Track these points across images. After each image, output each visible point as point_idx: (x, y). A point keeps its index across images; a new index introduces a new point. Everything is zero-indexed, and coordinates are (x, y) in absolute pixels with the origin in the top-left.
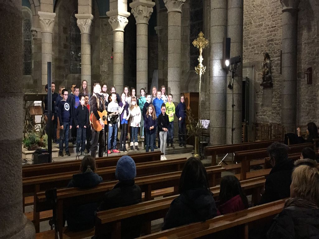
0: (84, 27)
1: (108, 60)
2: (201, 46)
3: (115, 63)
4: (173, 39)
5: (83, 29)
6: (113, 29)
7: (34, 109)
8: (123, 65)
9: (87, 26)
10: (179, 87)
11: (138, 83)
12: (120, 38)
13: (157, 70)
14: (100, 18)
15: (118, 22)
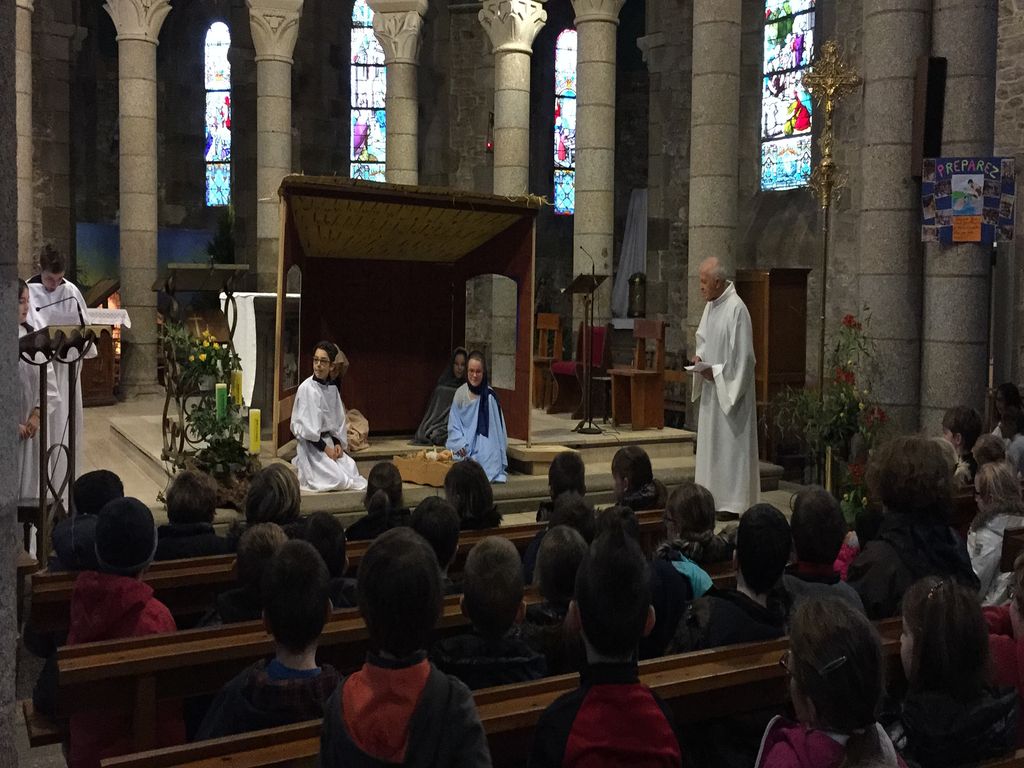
0: (396, 40)
1: (476, 154)
2: (832, 91)
3: (501, 164)
4: (712, 73)
5: (393, 46)
6: (494, 43)
7: (199, 321)
8: (527, 171)
9: (406, 35)
10: (729, 249)
11: (579, 234)
12: (518, 75)
13: (645, 190)
14: (451, 11)
15: (513, 18)
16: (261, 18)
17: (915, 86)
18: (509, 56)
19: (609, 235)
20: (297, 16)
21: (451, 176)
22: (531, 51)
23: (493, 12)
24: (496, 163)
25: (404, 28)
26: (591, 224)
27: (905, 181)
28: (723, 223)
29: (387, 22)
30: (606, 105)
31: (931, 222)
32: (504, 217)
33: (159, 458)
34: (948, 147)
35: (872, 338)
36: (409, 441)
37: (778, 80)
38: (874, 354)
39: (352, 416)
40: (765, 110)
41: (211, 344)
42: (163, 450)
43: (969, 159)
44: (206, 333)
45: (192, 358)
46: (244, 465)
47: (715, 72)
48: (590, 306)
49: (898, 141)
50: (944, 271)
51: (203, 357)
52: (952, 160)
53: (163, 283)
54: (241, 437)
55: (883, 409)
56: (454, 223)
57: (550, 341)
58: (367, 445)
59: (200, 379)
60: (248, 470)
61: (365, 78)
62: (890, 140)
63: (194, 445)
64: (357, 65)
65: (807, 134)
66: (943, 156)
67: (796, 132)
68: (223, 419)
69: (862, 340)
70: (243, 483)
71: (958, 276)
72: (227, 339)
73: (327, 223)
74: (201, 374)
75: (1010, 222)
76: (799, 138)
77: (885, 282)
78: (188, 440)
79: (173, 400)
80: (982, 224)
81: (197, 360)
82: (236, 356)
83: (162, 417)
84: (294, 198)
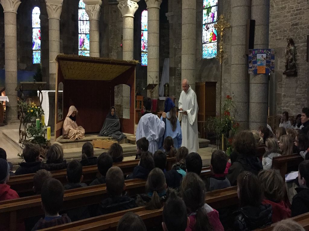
1: (117, 47)
2: (223, 29)
3: (125, 51)
4: (187, 24)
5: (91, 14)
6: (123, 15)
7: (30, 100)
8: (133, 53)
9: (95, 11)
10: (193, 76)
11: (149, 72)
12: (130, 24)
13: (168, 59)
14: (110, 4)
15: (128, 7)
16: (50, 6)
17: (246, 28)
18: (127, 18)
19: (158, 72)
20: (61, 5)
21: (110, 54)
22: (134, 17)
23: (122, 5)
24: (123, 51)
25: (95, 9)
26: (152, 68)
27: (243, 56)
28: (191, 68)
29: (89, 8)
30: (156, 33)
31: (251, 68)
32: (126, 67)
33: (18, 143)
34: (256, 46)
35: (235, 102)
36: (97, 135)
37: (207, 26)
38: (235, 106)
39: (80, 128)
40: (203, 35)
41: (35, 107)
42: (19, 140)
43: (262, 50)
44: (33, 103)
45: (28, 111)
46: (45, 144)
47: (189, 24)
48: (152, 93)
49: (241, 44)
50: (255, 82)
51: (32, 111)
52: (257, 50)
53: (19, 88)
54: (44, 135)
55: (238, 122)
56: (111, 69)
57: (141, 104)
58: (84, 137)
59: (31, 118)
60: (47, 145)
61: (83, 24)
62: (239, 44)
63: (29, 138)
64: (80, 20)
65: (216, 42)
66: (255, 48)
67: (212, 41)
68: (39, 130)
69: (232, 103)
70: (45, 150)
71: (259, 83)
72: (39, 105)
73: (71, 69)
74: (31, 116)
75: (274, 68)
76: (213, 43)
77: (238, 85)
78: (27, 137)
79: (22, 124)
80: (266, 69)
81: (30, 112)
82: (42, 110)
83: (19, 130)
84: (61, 62)
